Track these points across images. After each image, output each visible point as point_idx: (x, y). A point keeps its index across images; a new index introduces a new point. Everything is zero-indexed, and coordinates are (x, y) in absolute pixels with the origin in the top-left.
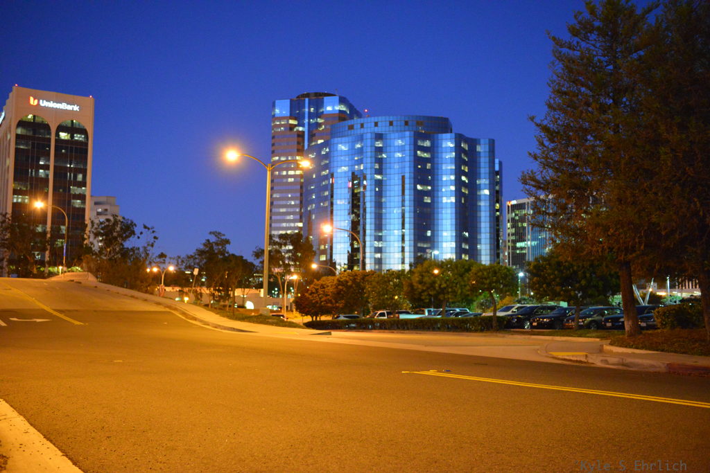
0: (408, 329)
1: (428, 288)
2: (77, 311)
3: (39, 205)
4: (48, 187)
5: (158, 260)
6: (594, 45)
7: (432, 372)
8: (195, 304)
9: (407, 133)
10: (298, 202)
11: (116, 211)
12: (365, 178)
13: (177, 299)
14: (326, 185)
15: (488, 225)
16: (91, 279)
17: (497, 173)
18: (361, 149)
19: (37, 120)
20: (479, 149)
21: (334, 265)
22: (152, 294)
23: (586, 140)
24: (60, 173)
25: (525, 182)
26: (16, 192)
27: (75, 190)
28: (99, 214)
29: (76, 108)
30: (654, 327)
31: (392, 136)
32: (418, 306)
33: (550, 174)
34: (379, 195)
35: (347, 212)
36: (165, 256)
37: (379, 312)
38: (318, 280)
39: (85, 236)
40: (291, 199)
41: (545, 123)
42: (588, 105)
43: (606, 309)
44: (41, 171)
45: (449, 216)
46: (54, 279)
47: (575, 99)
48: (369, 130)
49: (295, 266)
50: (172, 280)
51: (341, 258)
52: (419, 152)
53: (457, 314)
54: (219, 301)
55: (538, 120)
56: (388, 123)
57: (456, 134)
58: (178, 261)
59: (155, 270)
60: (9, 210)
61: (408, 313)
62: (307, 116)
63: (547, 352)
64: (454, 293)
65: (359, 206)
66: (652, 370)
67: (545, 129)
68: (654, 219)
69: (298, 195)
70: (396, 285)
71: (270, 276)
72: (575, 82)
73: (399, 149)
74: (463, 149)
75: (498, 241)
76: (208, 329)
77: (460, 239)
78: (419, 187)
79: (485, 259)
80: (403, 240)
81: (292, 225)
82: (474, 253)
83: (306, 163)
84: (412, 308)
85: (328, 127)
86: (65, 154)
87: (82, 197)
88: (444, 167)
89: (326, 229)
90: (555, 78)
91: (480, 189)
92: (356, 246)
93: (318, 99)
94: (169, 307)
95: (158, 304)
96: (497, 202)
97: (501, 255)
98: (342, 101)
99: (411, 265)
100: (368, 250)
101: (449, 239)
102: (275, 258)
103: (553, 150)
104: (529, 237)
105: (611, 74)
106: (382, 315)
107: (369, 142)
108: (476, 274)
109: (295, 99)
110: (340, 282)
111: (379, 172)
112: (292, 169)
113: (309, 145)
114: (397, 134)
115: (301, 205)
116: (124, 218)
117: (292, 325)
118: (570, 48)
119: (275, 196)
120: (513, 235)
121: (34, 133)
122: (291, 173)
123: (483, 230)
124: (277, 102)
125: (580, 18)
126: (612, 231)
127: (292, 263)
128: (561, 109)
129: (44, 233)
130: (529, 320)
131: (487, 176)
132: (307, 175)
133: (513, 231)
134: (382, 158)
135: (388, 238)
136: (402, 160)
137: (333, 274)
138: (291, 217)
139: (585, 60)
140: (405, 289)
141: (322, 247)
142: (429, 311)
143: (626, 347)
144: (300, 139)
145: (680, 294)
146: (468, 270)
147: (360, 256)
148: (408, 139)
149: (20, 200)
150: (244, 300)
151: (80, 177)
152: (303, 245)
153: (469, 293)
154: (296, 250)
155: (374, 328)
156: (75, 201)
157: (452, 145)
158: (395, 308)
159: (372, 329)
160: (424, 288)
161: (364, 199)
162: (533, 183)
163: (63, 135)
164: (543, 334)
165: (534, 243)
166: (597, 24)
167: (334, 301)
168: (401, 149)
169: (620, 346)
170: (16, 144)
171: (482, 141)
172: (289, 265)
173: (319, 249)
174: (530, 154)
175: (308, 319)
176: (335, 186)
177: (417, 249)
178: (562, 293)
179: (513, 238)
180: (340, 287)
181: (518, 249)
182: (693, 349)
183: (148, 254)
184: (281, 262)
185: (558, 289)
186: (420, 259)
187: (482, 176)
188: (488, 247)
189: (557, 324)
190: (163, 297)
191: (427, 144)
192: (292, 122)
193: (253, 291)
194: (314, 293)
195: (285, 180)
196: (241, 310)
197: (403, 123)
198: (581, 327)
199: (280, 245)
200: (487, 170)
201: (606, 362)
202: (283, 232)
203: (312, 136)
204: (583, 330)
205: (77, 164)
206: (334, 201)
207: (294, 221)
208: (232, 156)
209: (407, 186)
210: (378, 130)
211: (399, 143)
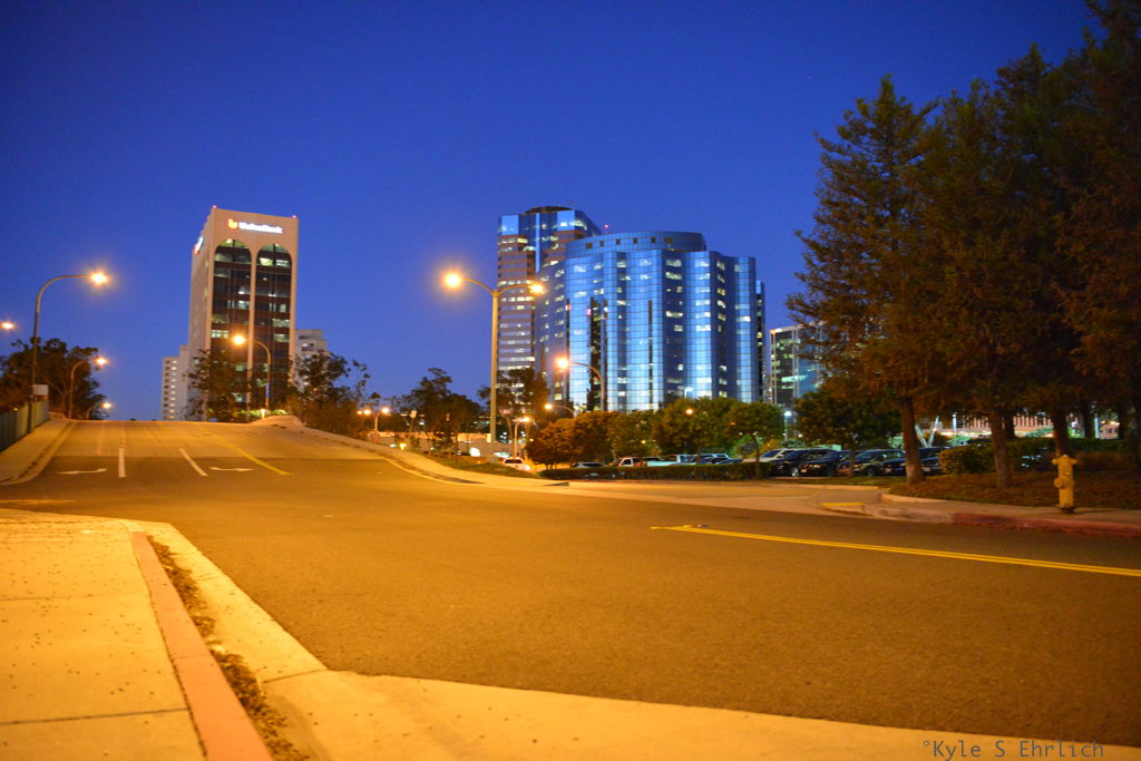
0: (658, 478)
1: (680, 431)
2: (282, 459)
3: (239, 340)
4: (248, 319)
5: (371, 401)
6: (868, 150)
7: (686, 528)
8: (414, 451)
9: (654, 252)
10: (529, 333)
11: (323, 345)
12: (606, 305)
13: (393, 446)
14: (561, 313)
15: (749, 357)
16: (297, 423)
17: (759, 297)
18: (602, 270)
19: (238, 245)
20: (737, 269)
21: (571, 405)
22: (364, 440)
23: (861, 258)
24: (261, 304)
25: (792, 308)
26: (215, 326)
27: (278, 323)
28: (304, 349)
29: (278, 230)
30: (939, 472)
31: (638, 255)
32: (669, 453)
33: (820, 297)
34: (622, 324)
35: (585, 344)
36: (379, 397)
37: (624, 459)
38: (554, 422)
39: (290, 375)
40: (520, 329)
41: (813, 238)
42: (862, 217)
43: (885, 453)
44: (241, 302)
45: (704, 347)
46: (255, 423)
47: (847, 211)
48: (610, 249)
49: (527, 407)
50: (386, 424)
51: (579, 397)
52: (668, 274)
53: (714, 461)
54: (439, 448)
55: (805, 236)
56: (632, 241)
57: (711, 252)
58: (394, 401)
59: (368, 412)
60: (208, 346)
61: (657, 460)
62: (538, 233)
63: (818, 501)
64: (711, 435)
65: (599, 337)
66: (937, 521)
67: (814, 245)
68: (939, 347)
69: (529, 324)
70: (643, 428)
71: (498, 419)
72: (847, 191)
73: (645, 271)
74: (719, 269)
75: (761, 376)
76: (427, 480)
77: (716, 374)
78: (669, 314)
79: (746, 397)
80: (651, 376)
81: (522, 359)
82: (732, 389)
83: (537, 288)
84: (662, 454)
85: (563, 246)
86: (267, 283)
87: (285, 331)
88: (697, 290)
89: (561, 363)
90: (823, 186)
91: (739, 316)
92: (596, 383)
93: (550, 214)
94: (385, 455)
95: (372, 451)
96: (760, 330)
97: (764, 392)
98: (579, 215)
99: (660, 405)
100: (610, 387)
101: (704, 373)
102: (504, 398)
103: (823, 269)
104: (797, 370)
105: (887, 183)
106: (628, 462)
107: (610, 263)
108: (735, 414)
109: (524, 213)
110: (579, 425)
111: (622, 296)
112: (521, 295)
113: (541, 268)
114: (642, 254)
115: (533, 336)
116: (332, 354)
117: (524, 474)
118: (840, 152)
119: (502, 326)
120: (778, 368)
121: (234, 260)
122: (521, 299)
123: (743, 363)
124: (504, 218)
125: (851, 118)
126: (891, 363)
127: (522, 403)
128: (831, 222)
129: (245, 371)
130: (797, 466)
131: (748, 300)
132: (538, 302)
133: (778, 363)
134: (625, 281)
135: (633, 374)
136: (648, 283)
137: (570, 416)
138: (521, 350)
139: (857, 167)
140: (654, 432)
141: (557, 385)
142: (682, 457)
143: (907, 495)
144: (530, 261)
145: (968, 434)
146: (727, 409)
147: (601, 395)
148: (655, 259)
149: (219, 335)
150: (468, 446)
151: (283, 308)
152: (535, 383)
153: (728, 436)
154: (527, 388)
155: (618, 477)
156: (276, 335)
157: (707, 265)
158: (642, 454)
159: (616, 479)
160: (676, 431)
161: (605, 328)
162: (800, 308)
163: (265, 262)
164: (814, 483)
165: (803, 377)
166: (870, 125)
167: (571, 447)
168: (648, 270)
169: (902, 495)
170: (215, 272)
171: (741, 260)
172: (520, 406)
173: (553, 386)
174: (797, 274)
175: (542, 467)
176: (571, 314)
177: (667, 386)
178: (835, 434)
179: (778, 371)
180: (579, 431)
181: (784, 384)
182: (982, 496)
183: (360, 395)
184: (510, 403)
185: (830, 430)
186: (670, 398)
187: (742, 300)
188: (749, 382)
189: (829, 471)
190: (378, 443)
191: (678, 263)
192: (520, 240)
193: (479, 436)
194: (547, 438)
195: (513, 308)
196: (465, 457)
197: (649, 240)
198: (857, 474)
199: (510, 382)
200: (747, 293)
201: (885, 513)
202: (513, 368)
203: (544, 257)
204: (860, 476)
205: (279, 293)
206: (571, 331)
207: (525, 355)
208: (453, 280)
209: (655, 313)
210: (619, 248)
211: (645, 262)
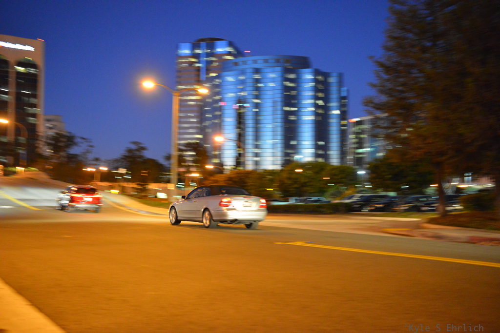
1: (294, 183)
2: (33, 200)
4: (10, 108)
7: (298, 243)
9: (279, 69)
11: (62, 126)
12: (247, 102)
14: (218, 107)
15: (337, 136)
16: (44, 176)
17: (344, 98)
18: (244, 80)
20: (331, 80)
24: (19, 97)
25: (366, 105)
27: (31, 110)
28: (50, 128)
32: (284, 197)
34: (257, 114)
35: (235, 126)
36: (99, 160)
38: (212, 176)
39: (39, 145)
40: (192, 117)
41: (381, 60)
43: (423, 198)
45: (309, 130)
46: (14, 177)
48: (250, 66)
51: (229, 162)
52: (286, 83)
54: (138, 193)
55: (376, 59)
56: (264, 61)
57: (314, 69)
61: (278, 201)
62: (204, 55)
64: (313, 186)
65: (242, 122)
67: (382, 65)
69: (198, 114)
73: (272, 81)
74: (319, 80)
75: (345, 148)
77: (317, 147)
78: (287, 109)
80: (274, 148)
81: (194, 136)
82: (326, 156)
83: (203, 91)
85: (220, 64)
86: (23, 83)
87: (34, 115)
88: (305, 93)
89: (218, 139)
91: (331, 110)
92: (241, 152)
93: (211, 42)
96: (345, 119)
97: (346, 159)
99: (281, 166)
101: (310, 146)
104: (367, 145)
107: (249, 76)
109: (195, 42)
110: (227, 179)
111: (257, 97)
112: (193, 95)
113: (205, 77)
114: (270, 70)
115: (200, 121)
119: (182, 115)
122: (192, 98)
123: (333, 140)
124: (181, 45)
127: (192, 164)
131: (337, 100)
132: (204, 100)
134: (259, 87)
135: (263, 146)
137: (222, 173)
140: (277, 183)
144: (198, 73)
145: (476, 186)
146: (322, 169)
148: (278, 73)
150: (156, 192)
152: (202, 152)
157: (312, 77)
160: (291, 183)
162: (372, 105)
163: (21, 69)
171: (333, 75)
173: (212, 154)
174: (369, 83)
176: (226, 108)
178: (392, 186)
179: (356, 146)
181: (358, 154)
183: (87, 159)
184: (185, 164)
186: (288, 162)
187: (333, 100)
188: (337, 152)
191: (292, 76)
192: (193, 60)
196: (154, 198)
198: (403, 211)
199: (184, 151)
200: (337, 96)
202: (187, 142)
203: (208, 71)
205: (31, 90)
206: (223, 119)
208: (148, 84)
210: (257, 66)
211: (272, 75)
